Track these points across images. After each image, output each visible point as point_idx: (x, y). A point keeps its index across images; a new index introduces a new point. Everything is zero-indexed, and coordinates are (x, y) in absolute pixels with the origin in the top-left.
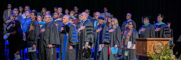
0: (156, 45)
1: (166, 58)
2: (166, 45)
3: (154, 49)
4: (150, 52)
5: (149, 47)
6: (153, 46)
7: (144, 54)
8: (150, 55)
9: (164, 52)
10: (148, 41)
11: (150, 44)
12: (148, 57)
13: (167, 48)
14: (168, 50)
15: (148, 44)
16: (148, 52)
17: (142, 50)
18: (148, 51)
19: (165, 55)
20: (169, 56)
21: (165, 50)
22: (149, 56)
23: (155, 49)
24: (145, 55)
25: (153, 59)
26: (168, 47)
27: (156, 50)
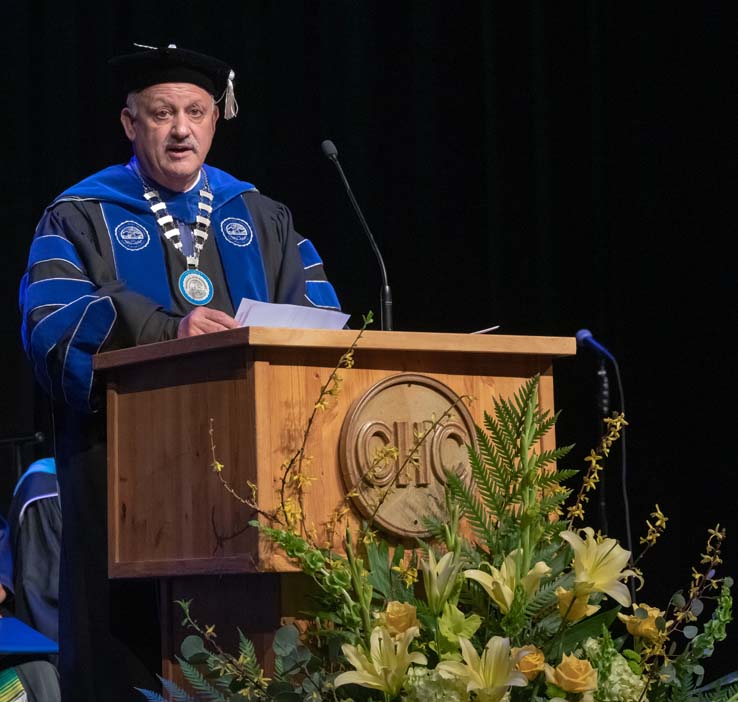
0: (366, 425)
1: (508, 593)
2: (511, 420)
3: (352, 480)
4: (291, 506)
5: (277, 443)
6: (328, 432)
7: (220, 540)
8: (291, 547)
9: (490, 516)
10: (260, 367)
11: (287, 405)
12: (276, 576)
13: (520, 451)
14: (526, 482)
15: (270, 410)
16: (273, 518)
17: (188, 506)
18: (266, 500)
19: (490, 558)
20: (542, 567)
21: (499, 490)
22: (281, 563)
23: (355, 477)
24: (228, 562)
25: (336, 606)
26: (527, 437)
27: (368, 484)
